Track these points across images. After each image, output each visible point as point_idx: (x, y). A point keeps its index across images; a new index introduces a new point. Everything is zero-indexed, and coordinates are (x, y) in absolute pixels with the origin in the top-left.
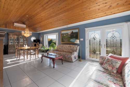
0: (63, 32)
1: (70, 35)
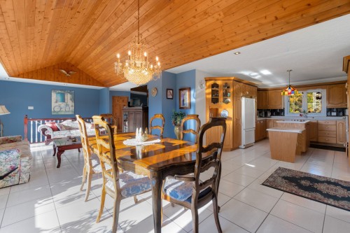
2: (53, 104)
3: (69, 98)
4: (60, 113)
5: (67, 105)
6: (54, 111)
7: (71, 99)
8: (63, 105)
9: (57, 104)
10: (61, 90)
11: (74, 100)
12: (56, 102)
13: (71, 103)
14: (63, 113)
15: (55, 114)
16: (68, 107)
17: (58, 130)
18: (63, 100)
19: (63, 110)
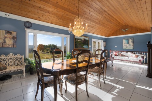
2: (124, 45)
3: (131, 42)
4: (126, 49)
7: (132, 42)
8: (128, 45)
9: (125, 45)
10: (127, 38)
11: (133, 42)
12: (125, 44)
13: (131, 44)
14: (128, 49)
15: (124, 49)
16: (130, 46)
18: (128, 43)
19: (128, 47)
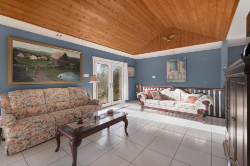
0: (16, 44)
1: (55, 63)
2: (168, 73)
3: (181, 66)
4: (173, 81)
5: (179, 73)
6: (169, 79)
7: (183, 66)
8: (176, 73)
9: (171, 73)
10: (174, 59)
11: (186, 67)
12: (170, 71)
13: (183, 70)
14: (175, 81)
15: (169, 81)
16: (180, 75)
17: (152, 98)
18: (176, 69)
19: (176, 77)
